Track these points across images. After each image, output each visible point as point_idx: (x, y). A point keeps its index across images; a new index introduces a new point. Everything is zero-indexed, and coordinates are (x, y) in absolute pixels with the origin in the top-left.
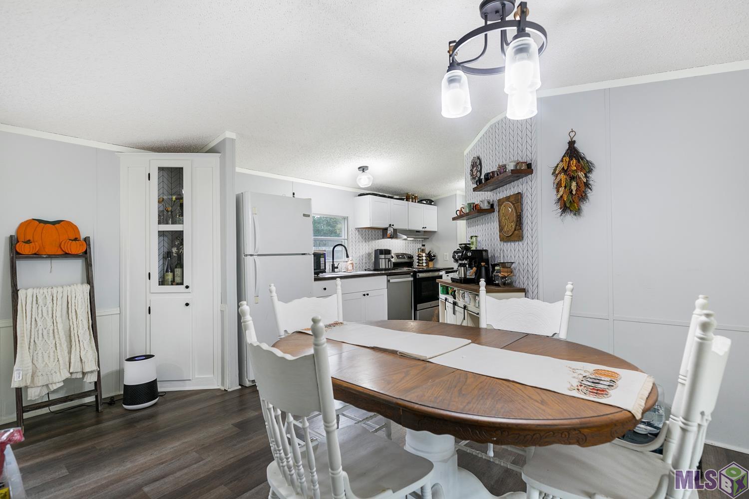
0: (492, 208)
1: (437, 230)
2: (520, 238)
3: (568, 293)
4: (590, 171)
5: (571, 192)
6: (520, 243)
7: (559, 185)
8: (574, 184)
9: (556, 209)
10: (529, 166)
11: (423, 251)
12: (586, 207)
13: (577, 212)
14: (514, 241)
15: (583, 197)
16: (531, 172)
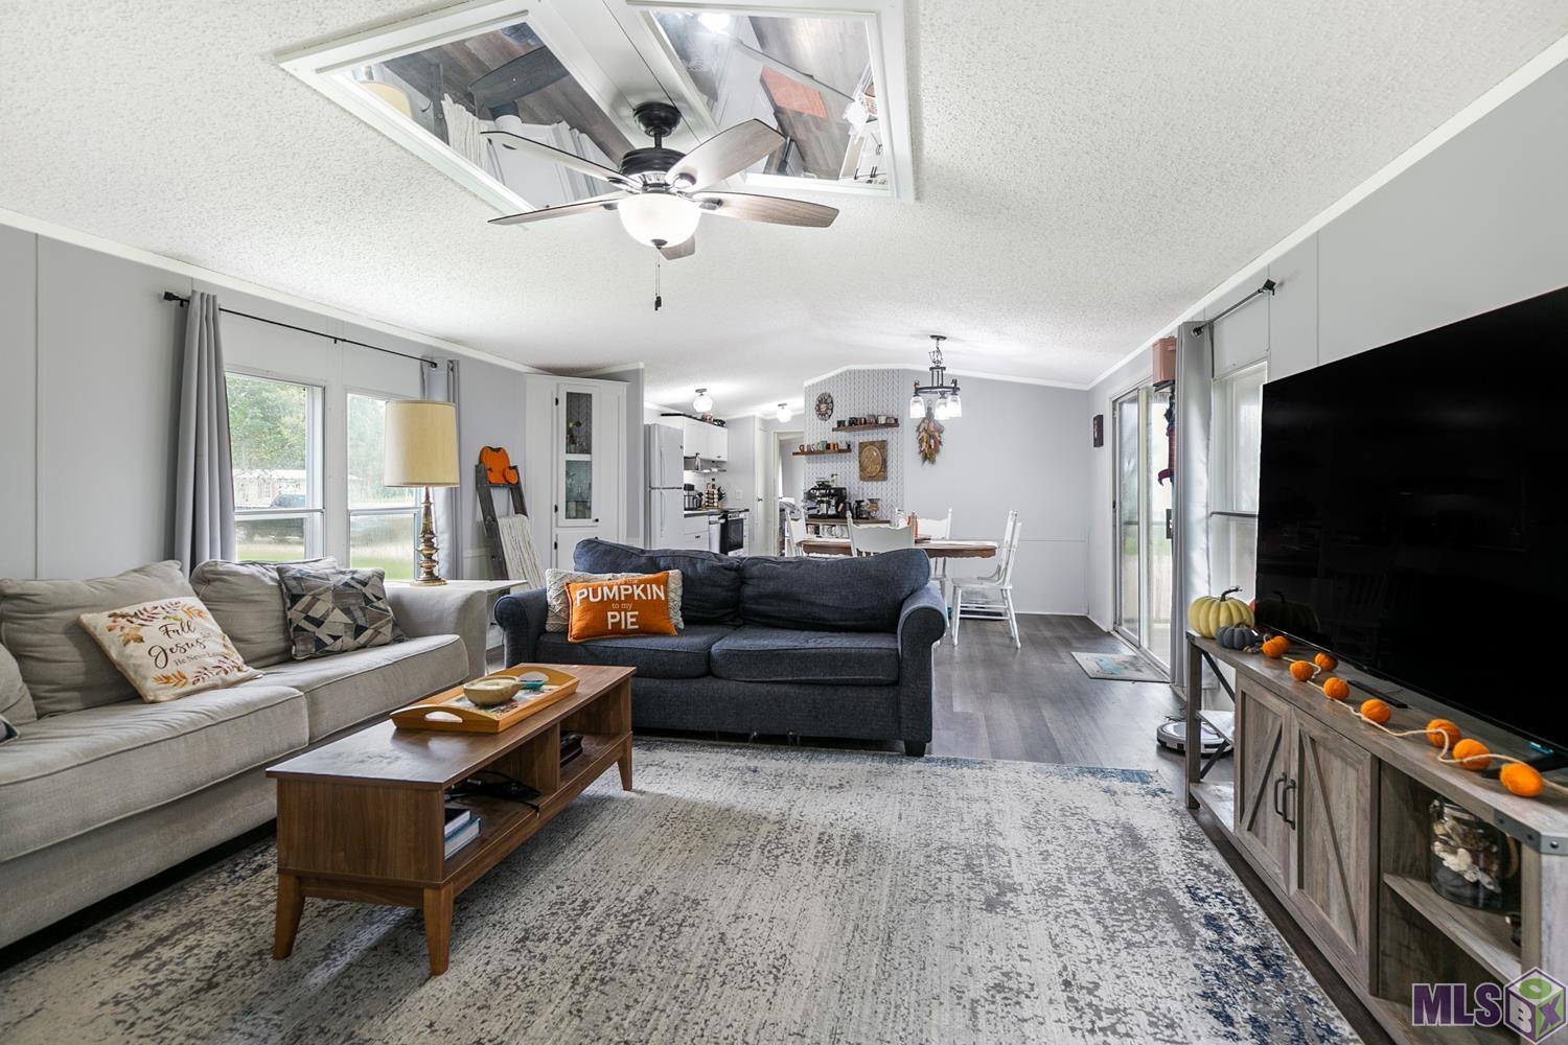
0: (849, 449)
1: (725, 460)
2: (885, 478)
3: (950, 515)
4: (942, 432)
5: (930, 446)
6: (884, 483)
7: (921, 441)
8: (932, 441)
9: (920, 458)
10: (896, 420)
11: (713, 486)
12: (938, 458)
13: (933, 461)
14: (878, 480)
15: (937, 451)
16: (898, 426)
